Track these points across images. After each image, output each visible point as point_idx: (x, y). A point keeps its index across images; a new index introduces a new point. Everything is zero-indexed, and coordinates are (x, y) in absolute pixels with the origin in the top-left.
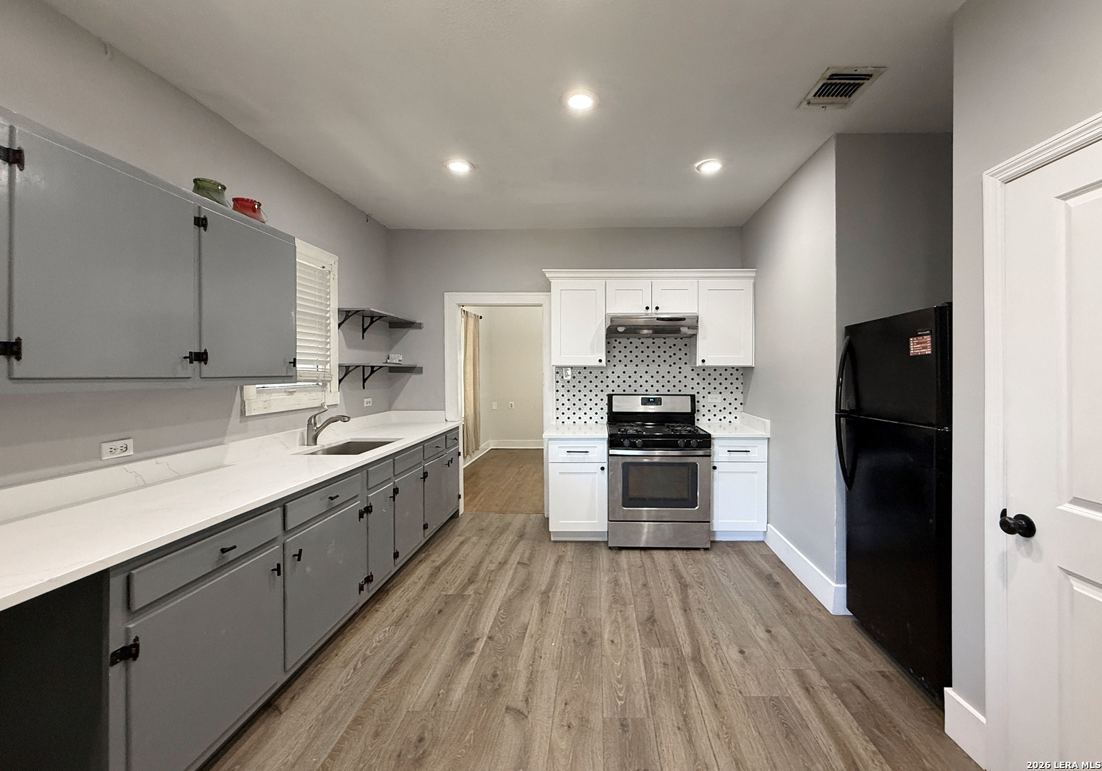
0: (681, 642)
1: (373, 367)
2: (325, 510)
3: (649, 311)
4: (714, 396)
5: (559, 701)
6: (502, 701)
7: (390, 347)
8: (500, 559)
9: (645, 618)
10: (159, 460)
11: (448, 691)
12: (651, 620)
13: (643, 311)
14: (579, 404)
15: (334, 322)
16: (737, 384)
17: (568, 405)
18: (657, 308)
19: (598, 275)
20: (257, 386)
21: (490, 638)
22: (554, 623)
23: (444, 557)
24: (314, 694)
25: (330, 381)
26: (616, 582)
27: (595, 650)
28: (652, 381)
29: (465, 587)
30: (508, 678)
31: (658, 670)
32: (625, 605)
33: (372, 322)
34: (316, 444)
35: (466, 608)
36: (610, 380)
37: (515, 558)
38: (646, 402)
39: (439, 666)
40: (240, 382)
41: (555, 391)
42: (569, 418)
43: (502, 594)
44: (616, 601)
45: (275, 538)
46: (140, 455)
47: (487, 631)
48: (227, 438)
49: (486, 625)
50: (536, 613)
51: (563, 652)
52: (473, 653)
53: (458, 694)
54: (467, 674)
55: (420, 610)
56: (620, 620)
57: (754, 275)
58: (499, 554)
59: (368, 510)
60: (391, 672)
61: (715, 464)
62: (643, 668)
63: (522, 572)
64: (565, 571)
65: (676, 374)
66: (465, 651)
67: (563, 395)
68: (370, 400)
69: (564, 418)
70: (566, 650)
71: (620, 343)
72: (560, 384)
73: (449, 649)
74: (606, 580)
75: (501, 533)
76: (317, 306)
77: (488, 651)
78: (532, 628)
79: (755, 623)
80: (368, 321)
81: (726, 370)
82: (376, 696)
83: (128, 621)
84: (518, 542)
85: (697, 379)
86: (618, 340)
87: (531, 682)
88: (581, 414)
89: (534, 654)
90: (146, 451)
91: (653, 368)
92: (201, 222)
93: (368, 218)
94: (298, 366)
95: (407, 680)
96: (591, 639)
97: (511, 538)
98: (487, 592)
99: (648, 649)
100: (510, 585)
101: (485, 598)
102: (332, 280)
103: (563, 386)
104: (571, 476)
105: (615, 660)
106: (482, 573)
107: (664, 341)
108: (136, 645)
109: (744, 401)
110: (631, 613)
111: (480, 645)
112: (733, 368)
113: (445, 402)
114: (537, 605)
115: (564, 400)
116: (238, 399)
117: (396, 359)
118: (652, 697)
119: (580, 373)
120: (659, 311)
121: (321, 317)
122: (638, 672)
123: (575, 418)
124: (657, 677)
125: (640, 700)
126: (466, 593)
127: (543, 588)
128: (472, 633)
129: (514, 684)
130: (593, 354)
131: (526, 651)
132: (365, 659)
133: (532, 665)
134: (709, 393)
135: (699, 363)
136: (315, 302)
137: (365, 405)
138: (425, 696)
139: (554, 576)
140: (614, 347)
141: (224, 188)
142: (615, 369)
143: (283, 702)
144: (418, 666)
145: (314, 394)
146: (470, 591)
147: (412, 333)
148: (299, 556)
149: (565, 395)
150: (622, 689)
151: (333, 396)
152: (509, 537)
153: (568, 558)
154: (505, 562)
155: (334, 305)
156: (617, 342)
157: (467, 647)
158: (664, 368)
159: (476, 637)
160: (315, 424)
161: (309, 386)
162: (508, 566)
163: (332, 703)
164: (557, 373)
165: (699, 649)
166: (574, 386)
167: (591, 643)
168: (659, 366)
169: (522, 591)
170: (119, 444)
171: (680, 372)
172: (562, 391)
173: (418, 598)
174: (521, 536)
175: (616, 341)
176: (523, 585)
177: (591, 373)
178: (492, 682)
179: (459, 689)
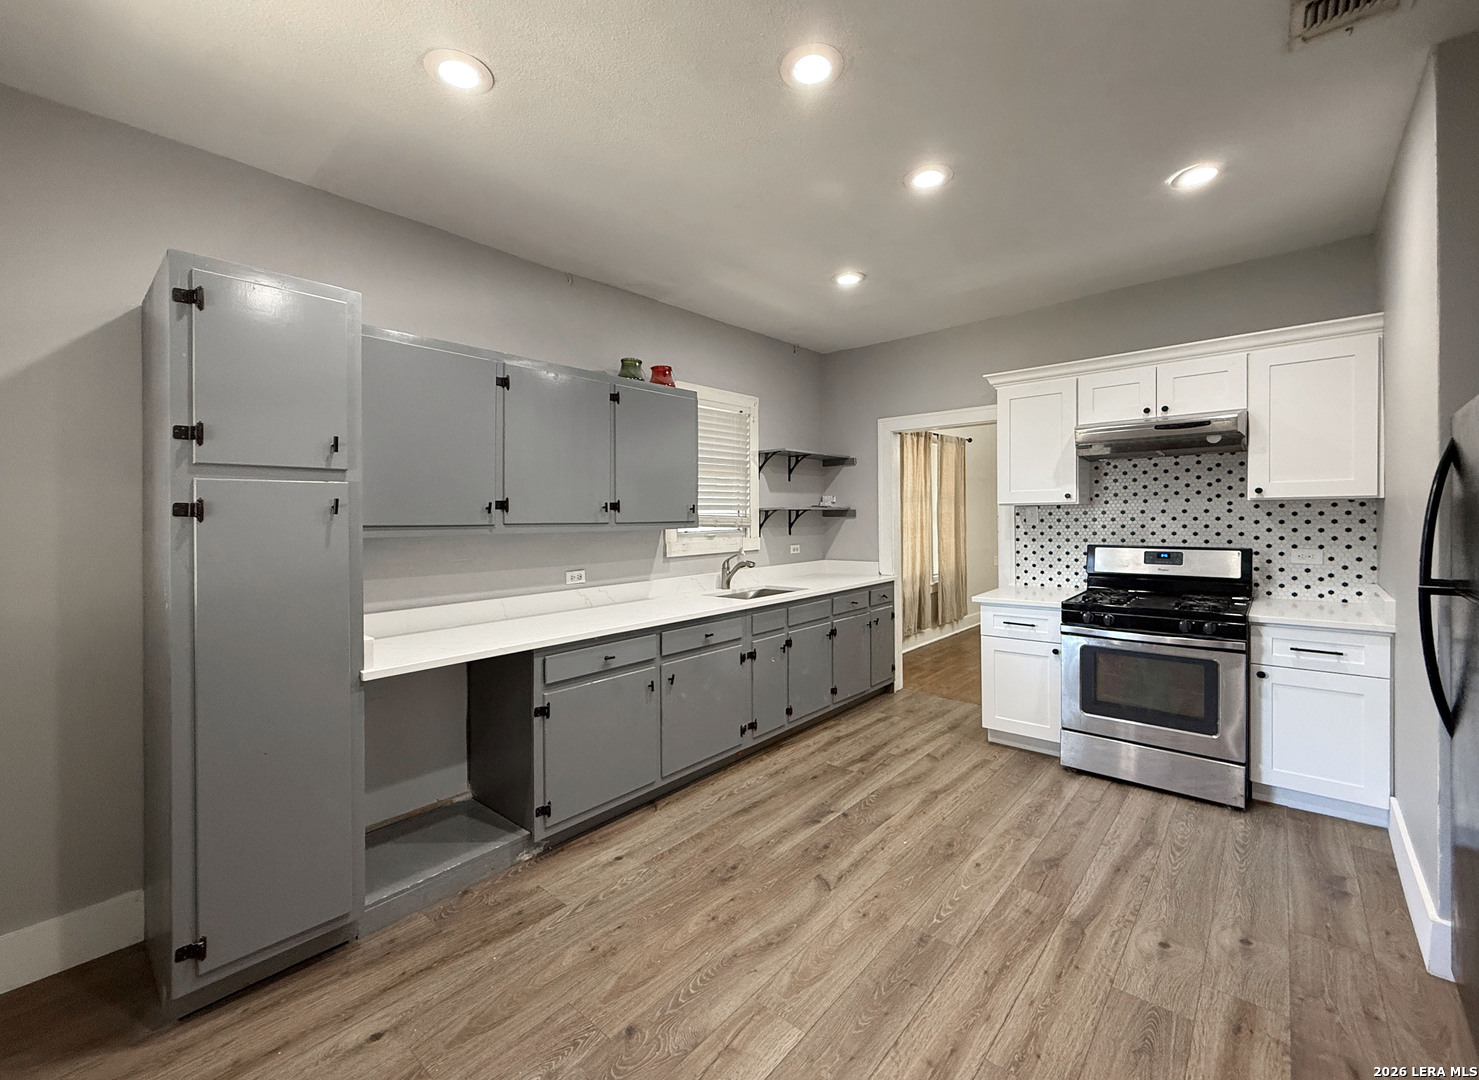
0: (1074, 899)
1: (797, 511)
2: (701, 646)
3: (1152, 415)
4: (1307, 552)
5: (871, 891)
6: (818, 869)
7: (824, 487)
8: (909, 746)
9: (1047, 857)
10: (601, 588)
11: (779, 842)
12: (1054, 863)
13: (1141, 416)
14: (1049, 560)
15: (754, 467)
16: (1359, 530)
17: (1033, 559)
18: (1165, 409)
19: (1065, 371)
20: (680, 530)
21: (845, 815)
22: (923, 825)
23: (851, 729)
24: (682, 806)
25: (750, 526)
26: (1039, 809)
27: (948, 865)
28: (1173, 526)
29: (854, 762)
30: (837, 853)
31: (1012, 913)
32: (1029, 836)
33: (797, 462)
34: (729, 588)
35: (841, 782)
36: (1098, 525)
37: (928, 749)
38: (1150, 558)
39: (783, 821)
40: (662, 526)
41: (1014, 540)
42: (1034, 578)
43: (886, 779)
44: (1019, 828)
45: (652, 660)
46: (589, 583)
47: (846, 808)
48: (652, 576)
49: (848, 803)
50: (909, 808)
51: (910, 854)
52: (819, 822)
53: (784, 848)
54: (802, 836)
55: (799, 770)
56: (1008, 848)
57: (1380, 323)
58: (910, 742)
59: (752, 656)
60: (745, 811)
61: (1264, 669)
62: (993, 903)
63: (926, 765)
64: (980, 777)
65: (1223, 514)
66: (813, 818)
67: (1026, 546)
68: (798, 546)
69: (1027, 578)
70: (914, 853)
71: (1115, 467)
72: (1022, 530)
73: (799, 812)
74: (1027, 802)
75: (931, 719)
76: (736, 452)
77: (835, 825)
78: (894, 821)
79: (1231, 922)
80: (793, 460)
81: (1335, 505)
82: (721, 824)
83: (545, 690)
84: (944, 733)
85: (1266, 522)
86: (1113, 464)
87: (856, 865)
88: (1052, 573)
89: (878, 844)
90: (594, 580)
91: (1177, 504)
92: (615, 398)
93: (795, 348)
94: (700, 512)
95: (752, 822)
96: (952, 854)
97: (938, 727)
98: (873, 772)
99: (1020, 889)
100: (900, 774)
101: (865, 779)
102: (751, 423)
103: (1026, 533)
104: (1010, 656)
105: (964, 881)
106: (880, 754)
107: (1197, 459)
108: (548, 708)
109: (1379, 562)
110: (1031, 847)
111: (831, 817)
112: (1351, 501)
113: (878, 551)
114: (917, 801)
115: (1028, 553)
116: (661, 540)
117: (829, 502)
118: (979, 932)
119: (1050, 514)
120: (1169, 414)
121: (739, 462)
122: (986, 904)
123: (1043, 578)
124: (1005, 919)
125: (961, 930)
126: (850, 769)
127: (937, 787)
128: (829, 806)
129: (839, 860)
130: (1059, 484)
131: (870, 839)
132: (731, 794)
133: (868, 852)
134: (1295, 546)
135: (1251, 495)
136: (734, 448)
137: (792, 552)
138: (758, 839)
139: (962, 778)
140: (1106, 474)
141: (640, 362)
142: (1106, 508)
143: (661, 804)
144: (767, 814)
145: (734, 538)
146: (855, 768)
147: (845, 469)
148: (672, 680)
149: (1029, 546)
150: (949, 910)
151: (753, 541)
152: (938, 725)
153: (994, 766)
154: (913, 750)
155: (755, 448)
156: (1111, 467)
157: (818, 814)
158: (1198, 505)
159: (832, 809)
160: (728, 568)
161: (730, 531)
162: (913, 755)
163: (691, 816)
164: (1018, 514)
165: (1094, 917)
166: (1042, 534)
167: (949, 857)
168: (1187, 500)
169: (910, 784)
170: (576, 573)
171: (1230, 511)
172: (1025, 540)
173: (804, 759)
174: (952, 728)
175: (1108, 464)
176: (915, 778)
177: (1068, 513)
178: (820, 851)
179: (788, 845)
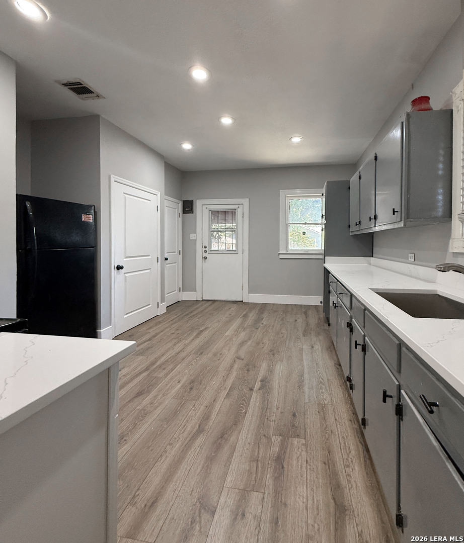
5: (221, 361)
6: (244, 363)
9: (141, 397)
21: (251, 390)
27: (192, 378)
30: (242, 369)
31: (170, 367)
47: (254, 395)
51: (210, 379)
52: (261, 381)
54: (262, 372)
56: (160, 397)
62: (176, 369)
77: (252, 382)
87: (232, 367)
89: (226, 378)
96: (190, 384)
99: (163, 377)
105: (186, 374)
111: (257, 386)
118: (183, 359)
124: (173, 365)
129: (239, 367)
131: (231, 380)
150: (193, 362)
157: (265, 386)
159: (261, 392)
167: (193, 381)
178: (249, 369)
179: (264, 367)
